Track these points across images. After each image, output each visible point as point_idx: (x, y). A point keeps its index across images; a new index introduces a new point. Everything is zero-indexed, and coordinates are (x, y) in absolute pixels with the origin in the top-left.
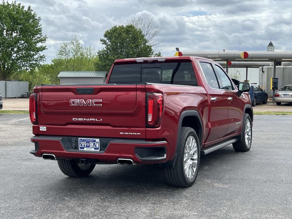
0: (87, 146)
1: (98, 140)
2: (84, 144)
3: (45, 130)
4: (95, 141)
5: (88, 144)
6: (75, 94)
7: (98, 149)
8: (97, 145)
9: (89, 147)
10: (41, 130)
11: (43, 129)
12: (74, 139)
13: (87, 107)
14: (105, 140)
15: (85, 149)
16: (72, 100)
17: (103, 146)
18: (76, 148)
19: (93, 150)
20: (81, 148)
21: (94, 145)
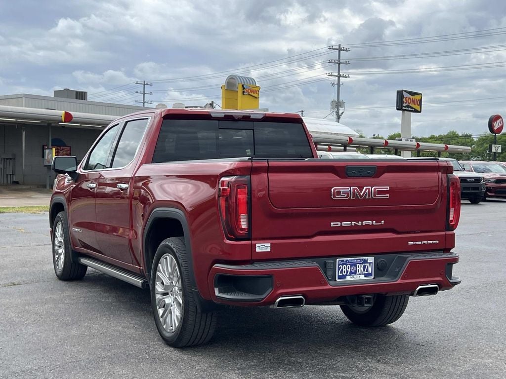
0: (351, 273)
1: (371, 259)
2: (346, 268)
3: (269, 250)
4: (366, 261)
5: (354, 269)
6: (341, 178)
7: (370, 275)
8: (370, 269)
9: (355, 273)
10: (258, 250)
11: (263, 247)
12: (329, 261)
13: (365, 200)
14: (383, 259)
15: (348, 278)
16: (334, 189)
17: (380, 270)
19: (362, 277)
20: (340, 277)
21: (364, 268)
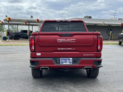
0: (65, 62)
1: (71, 59)
2: (63, 61)
3: (40, 55)
4: (70, 59)
5: (66, 61)
6: (60, 37)
7: (71, 63)
8: (71, 61)
9: (66, 62)
10: (37, 55)
11: (39, 54)
12: (58, 59)
13: (67, 43)
14: (75, 59)
15: (64, 63)
16: (58, 40)
17: (74, 62)
18: (59, 63)
19: (68, 63)
20: (61, 63)
21: (69, 61)
